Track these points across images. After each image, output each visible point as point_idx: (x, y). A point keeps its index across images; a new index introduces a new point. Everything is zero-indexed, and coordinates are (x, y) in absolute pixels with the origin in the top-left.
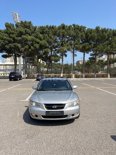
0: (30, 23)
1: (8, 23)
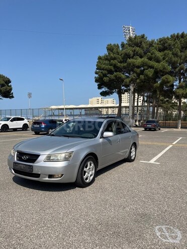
0: (143, 36)
1: (111, 44)
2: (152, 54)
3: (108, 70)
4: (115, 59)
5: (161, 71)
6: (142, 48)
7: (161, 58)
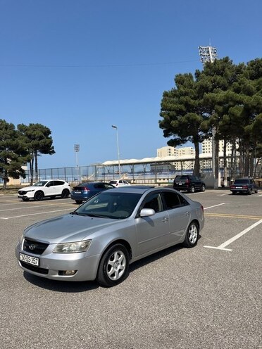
0: (226, 60)
1: (180, 75)
2: (240, 84)
3: (176, 111)
4: (186, 94)
5: (254, 107)
6: (226, 76)
7: (254, 89)
